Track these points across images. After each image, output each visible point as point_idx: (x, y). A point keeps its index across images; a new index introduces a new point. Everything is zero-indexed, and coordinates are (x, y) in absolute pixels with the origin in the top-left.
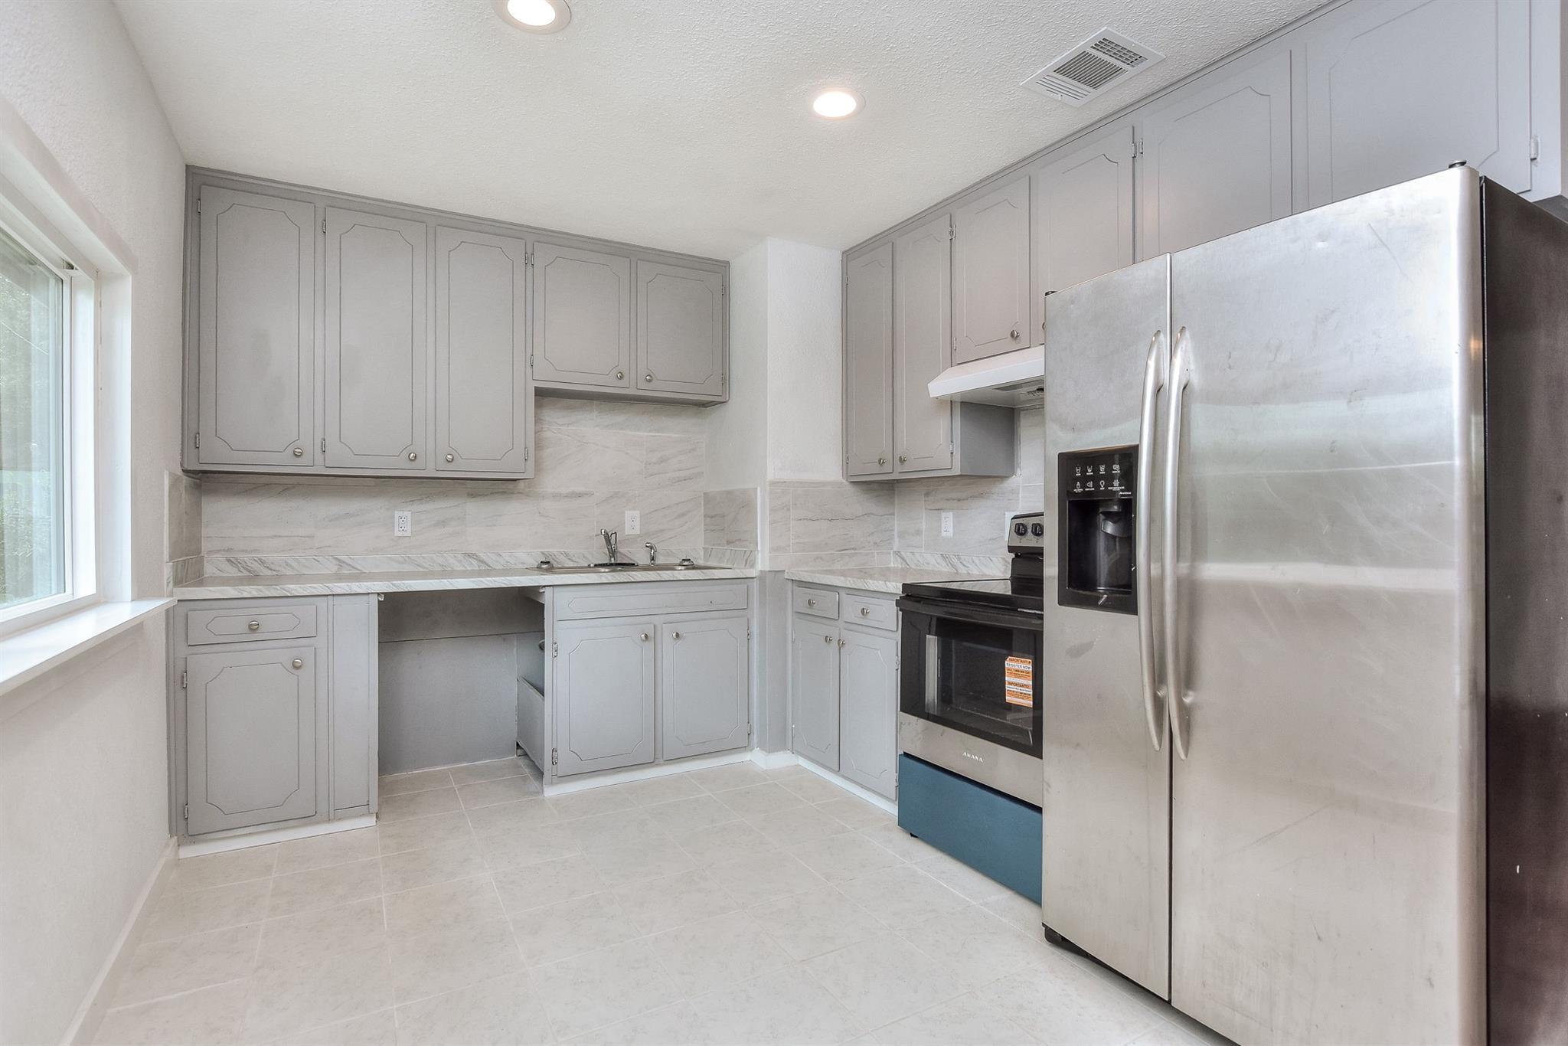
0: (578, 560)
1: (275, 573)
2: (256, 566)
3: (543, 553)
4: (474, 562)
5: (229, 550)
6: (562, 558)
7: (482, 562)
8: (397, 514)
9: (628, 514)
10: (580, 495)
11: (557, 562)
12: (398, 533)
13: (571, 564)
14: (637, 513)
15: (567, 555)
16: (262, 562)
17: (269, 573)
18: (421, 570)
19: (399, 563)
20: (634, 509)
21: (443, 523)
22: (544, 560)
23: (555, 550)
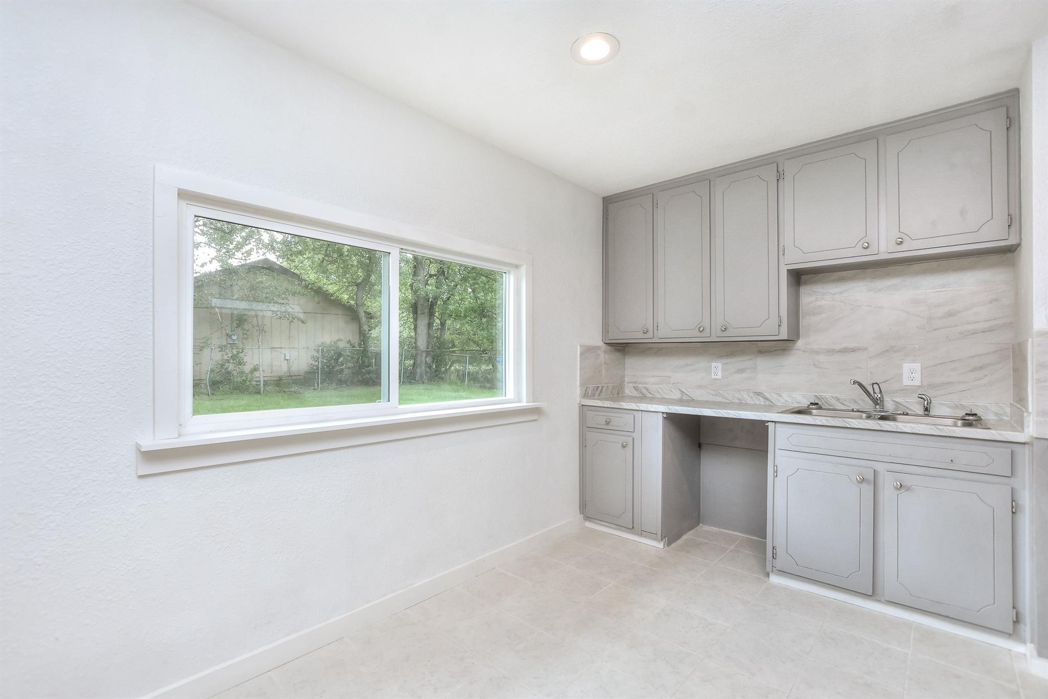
0: (848, 404)
1: (653, 396)
2: (644, 391)
3: (816, 396)
4: (761, 399)
5: (635, 382)
6: (833, 401)
7: (767, 399)
8: (714, 364)
9: (907, 367)
10: (854, 350)
11: (829, 405)
12: (713, 377)
13: (843, 407)
14: (917, 366)
15: (838, 399)
16: (647, 390)
17: (650, 396)
18: (726, 401)
19: (712, 395)
20: (914, 361)
21: (741, 371)
22: (813, 402)
23: (828, 395)
